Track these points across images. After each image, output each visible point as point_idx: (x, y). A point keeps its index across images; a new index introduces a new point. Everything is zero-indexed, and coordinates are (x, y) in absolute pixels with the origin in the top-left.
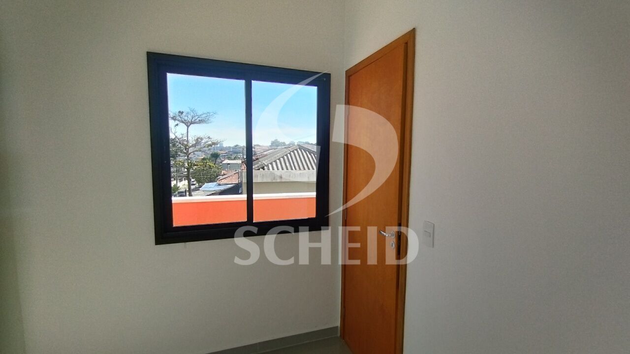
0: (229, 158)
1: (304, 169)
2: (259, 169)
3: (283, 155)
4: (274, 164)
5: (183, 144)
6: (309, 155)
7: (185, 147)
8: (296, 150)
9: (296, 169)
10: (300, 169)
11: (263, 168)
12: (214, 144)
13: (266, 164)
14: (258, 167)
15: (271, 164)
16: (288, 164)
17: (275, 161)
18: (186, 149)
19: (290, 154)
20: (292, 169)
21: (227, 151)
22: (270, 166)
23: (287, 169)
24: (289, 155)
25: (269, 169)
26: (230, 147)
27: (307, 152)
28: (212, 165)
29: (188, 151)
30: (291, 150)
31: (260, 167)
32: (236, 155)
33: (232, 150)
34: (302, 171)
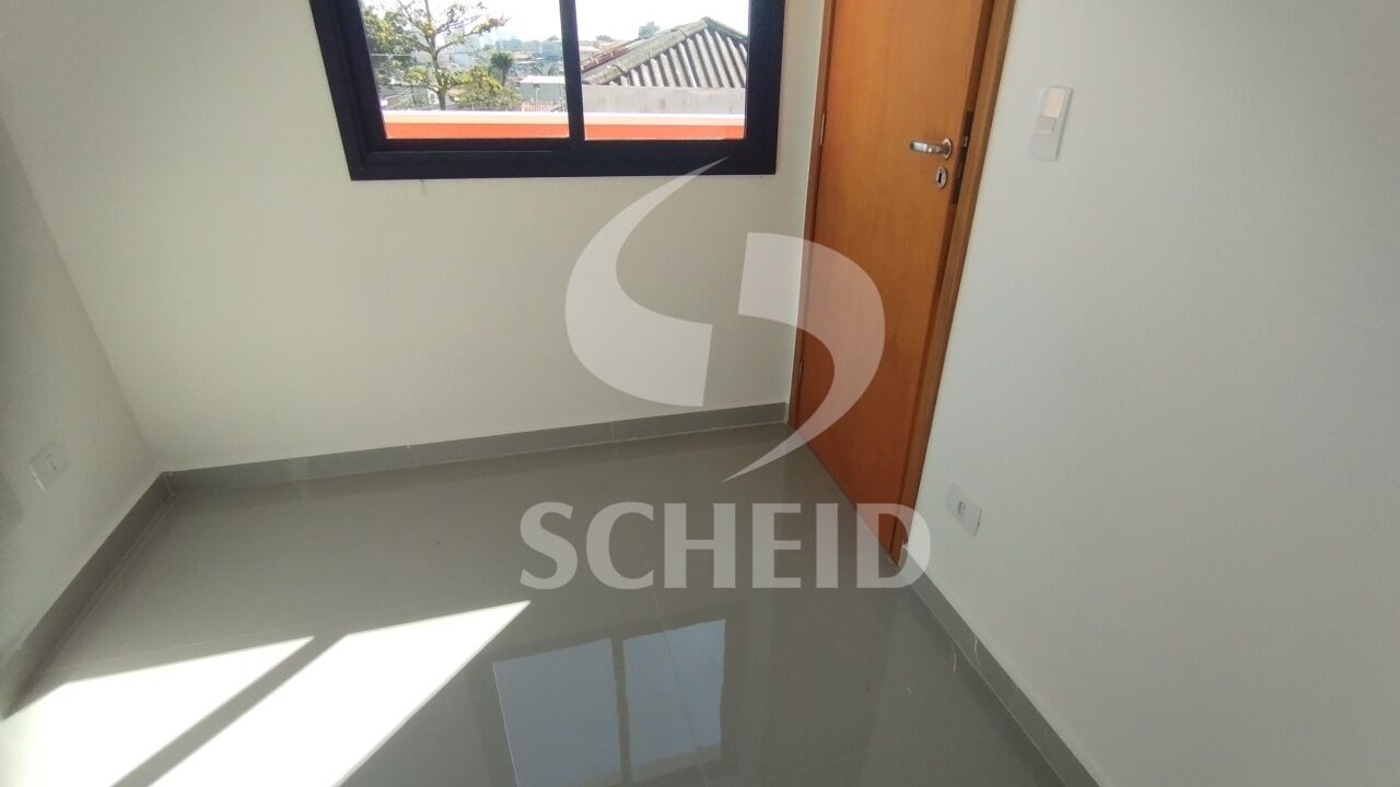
0: (536, 71)
1: (721, 85)
2: (607, 84)
3: (666, 47)
4: (645, 70)
5: (417, 24)
6: (732, 46)
7: (425, 31)
8: (702, 33)
9: (699, 84)
10: (710, 85)
11: (617, 81)
12: (494, 23)
13: (624, 69)
14: (605, 76)
15: (638, 69)
16: (679, 72)
17: (648, 63)
18: (427, 37)
19: (684, 43)
20: (689, 84)
21: (529, 54)
22: (635, 76)
23: (678, 84)
24: (682, 47)
25: (632, 83)
26: (536, 43)
27: (729, 39)
28: (495, 82)
29: (433, 44)
30: (688, 34)
31: (610, 77)
32: (551, 64)
33: (541, 51)
34: (716, 91)
